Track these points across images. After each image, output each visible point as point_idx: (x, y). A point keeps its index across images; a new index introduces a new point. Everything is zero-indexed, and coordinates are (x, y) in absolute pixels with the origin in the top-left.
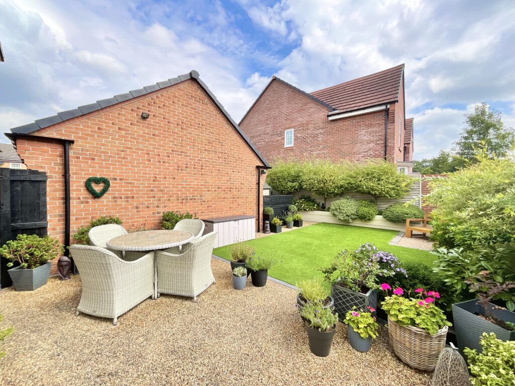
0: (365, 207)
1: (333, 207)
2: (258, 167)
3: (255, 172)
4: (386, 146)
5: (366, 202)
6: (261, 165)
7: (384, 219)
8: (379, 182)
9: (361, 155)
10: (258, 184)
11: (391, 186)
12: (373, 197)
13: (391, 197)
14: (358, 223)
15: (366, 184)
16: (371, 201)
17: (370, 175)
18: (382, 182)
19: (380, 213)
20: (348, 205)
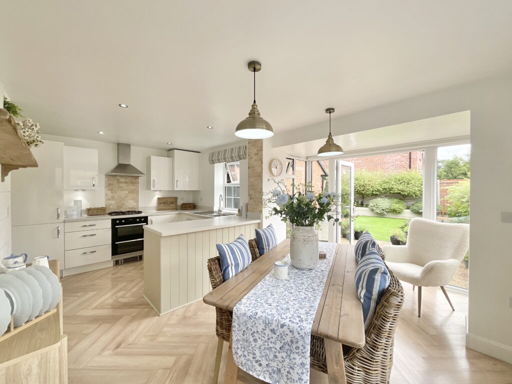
0: (396, 203)
1: (371, 204)
2: (322, 176)
3: (320, 179)
4: (410, 158)
5: (397, 200)
6: (324, 174)
7: (412, 212)
8: (408, 186)
9: (390, 165)
10: (322, 187)
11: (416, 189)
12: (402, 197)
13: (416, 196)
14: (391, 215)
15: (397, 188)
16: (401, 199)
17: (400, 181)
18: (410, 186)
19: (408, 208)
20: (384, 203)
